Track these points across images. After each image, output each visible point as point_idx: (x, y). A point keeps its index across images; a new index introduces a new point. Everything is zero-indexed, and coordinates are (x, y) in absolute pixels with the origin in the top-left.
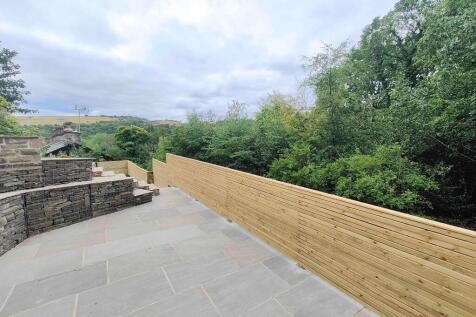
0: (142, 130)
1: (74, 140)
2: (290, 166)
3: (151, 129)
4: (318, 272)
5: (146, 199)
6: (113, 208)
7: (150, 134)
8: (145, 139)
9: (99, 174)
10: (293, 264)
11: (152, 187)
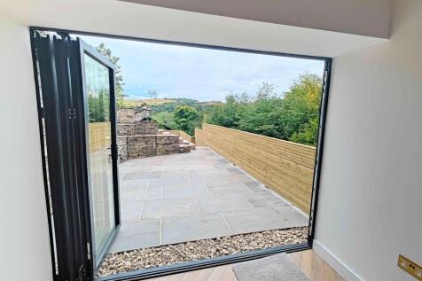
0: (193, 109)
1: (148, 115)
2: (308, 139)
3: (200, 109)
4: (274, 189)
5: (186, 150)
6: (167, 153)
7: (199, 113)
8: (195, 117)
9: (161, 133)
10: (262, 186)
11: (191, 144)
